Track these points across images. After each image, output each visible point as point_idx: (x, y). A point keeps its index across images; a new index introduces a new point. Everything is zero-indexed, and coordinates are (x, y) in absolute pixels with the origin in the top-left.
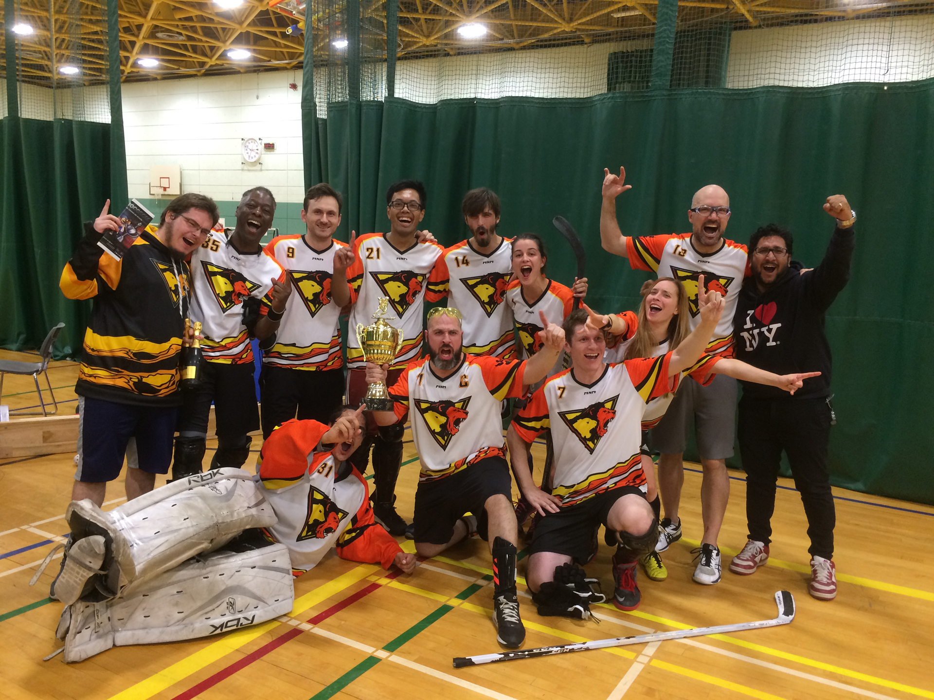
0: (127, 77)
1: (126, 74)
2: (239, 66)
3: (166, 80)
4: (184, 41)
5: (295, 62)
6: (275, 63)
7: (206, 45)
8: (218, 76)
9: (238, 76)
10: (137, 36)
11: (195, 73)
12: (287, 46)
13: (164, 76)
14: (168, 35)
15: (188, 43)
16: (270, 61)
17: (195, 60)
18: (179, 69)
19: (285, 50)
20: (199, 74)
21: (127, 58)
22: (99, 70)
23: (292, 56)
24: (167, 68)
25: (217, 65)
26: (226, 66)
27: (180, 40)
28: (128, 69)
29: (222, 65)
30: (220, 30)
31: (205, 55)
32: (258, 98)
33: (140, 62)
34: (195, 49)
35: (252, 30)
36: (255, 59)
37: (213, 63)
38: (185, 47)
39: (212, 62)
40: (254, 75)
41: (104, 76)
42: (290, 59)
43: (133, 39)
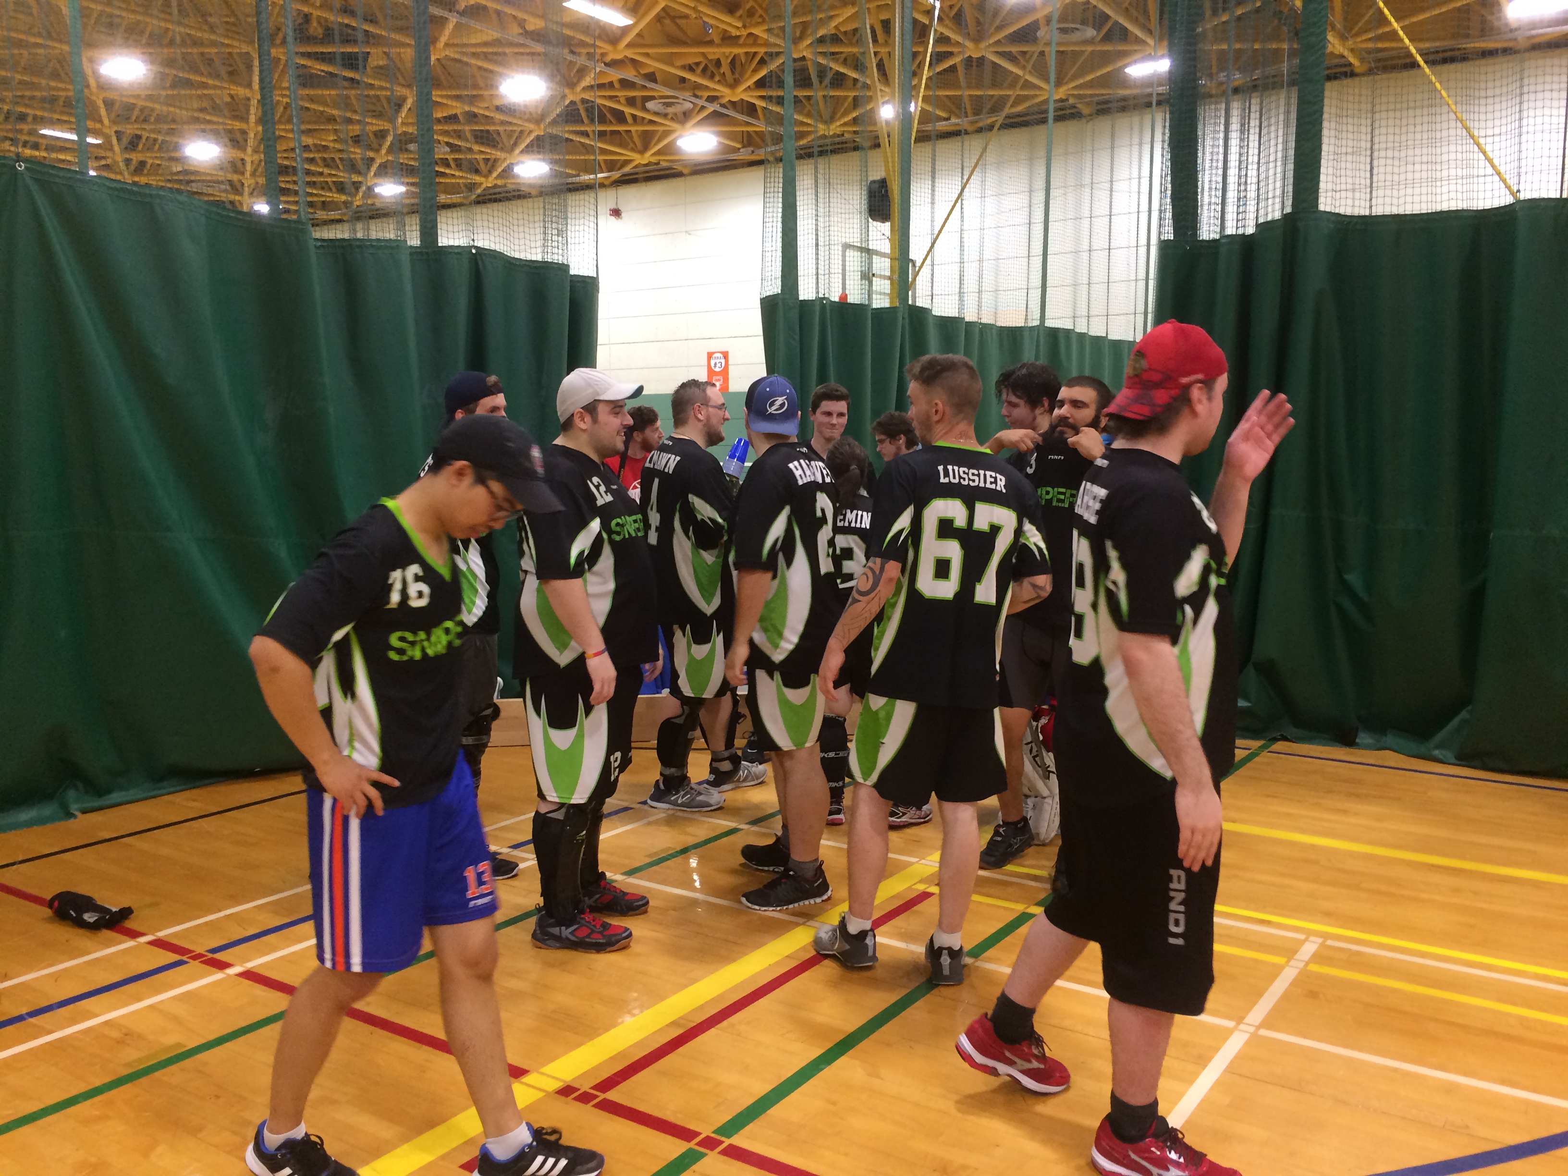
2: (530, 186)
5: (616, 175)
6: (586, 178)
7: (478, 157)
9: (528, 202)
10: (376, 150)
12: (604, 152)
15: (452, 156)
16: (577, 175)
17: (460, 181)
19: (601, 158)
20: (467, 202)
21: (357, 185)
23: (611, 166)
25: (495, 186)
26: (514, 186)
29: (505, 186)
30: (503, 134)
33: (376, 189)
34: (461, 165)
36: (557, 174)
37: (490, 185)
39: (489, 182)
40: (554, 199)
42: (606, 172)
43: (368, 154)
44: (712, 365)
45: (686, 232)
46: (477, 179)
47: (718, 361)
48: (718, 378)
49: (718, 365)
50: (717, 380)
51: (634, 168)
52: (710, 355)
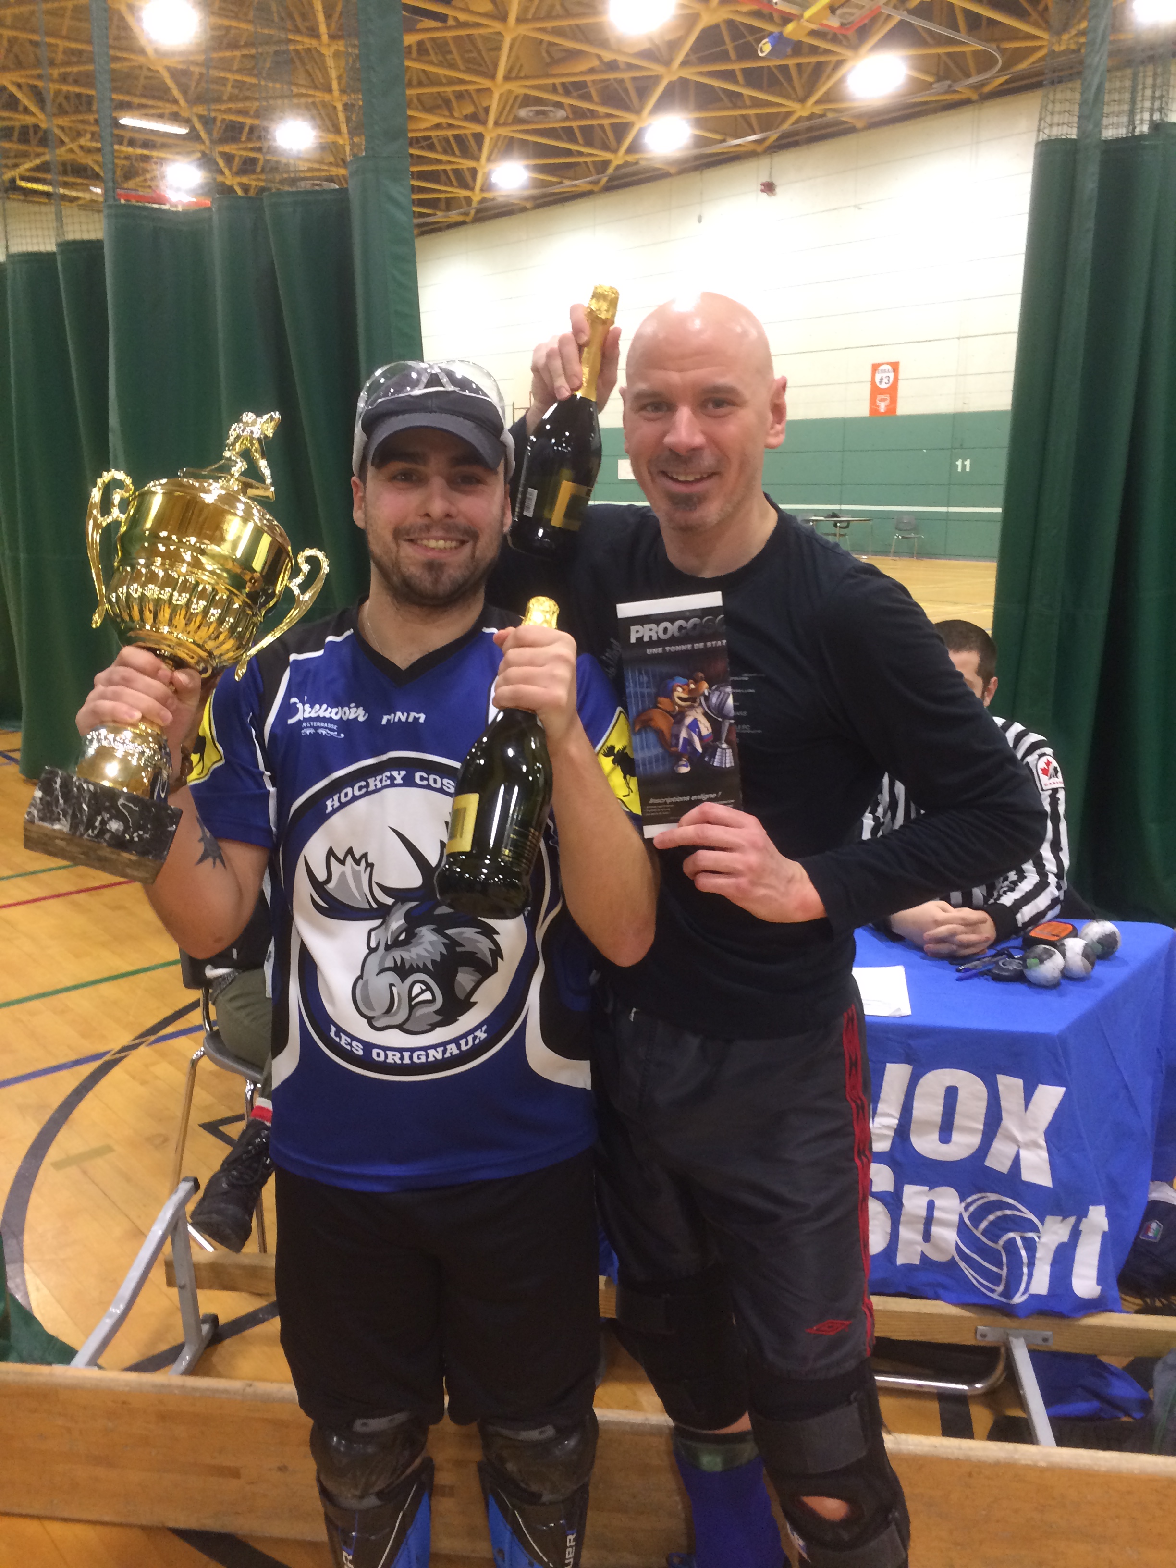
0: (478, 211)
1: (474, 204)
2: (667, 161)
3: (540, 210)
4: (567, 119)
5: (773, 136)
6: (733, 144)
7: (606, 122)
8: (631, 188)
9: (664, 184)
10: (484, 123)
11: (589, 187)
12: (757, 103)
13: (538, 201)
14: (538, 113)
15: (575, 124)
16: (724, 141)
17: (588, 159)
18: (561, 183)
19: (751, 112)
20: (596, 188)
21: (474, 172)
22: (433, 204)
23: (767, 123)
24: (543, 184)
25: (626, 164)
26: (643, 163)
27: (558, 118)
28: (476, 197)
29: (636, 163)
30: (630, 86)
31: (606, 147)
32: (700, 221)
33: (495, 178)
34: (589, 136)
35: (689, 74)
36: (700, 142)
37: (620, 162)
38: (569, 134)
39: (618, 159)
40: (695, 176)
41: (439, 213)
42: (762, 132)
43: (478, 128)
44: (877, 380)
45: (855, 206)
46: (607, 156)
47: (884, 375)
48: (883, 397)
49: (885, 380)
50: (883, 400)
51: (793, 124)
52: (875, 368)
